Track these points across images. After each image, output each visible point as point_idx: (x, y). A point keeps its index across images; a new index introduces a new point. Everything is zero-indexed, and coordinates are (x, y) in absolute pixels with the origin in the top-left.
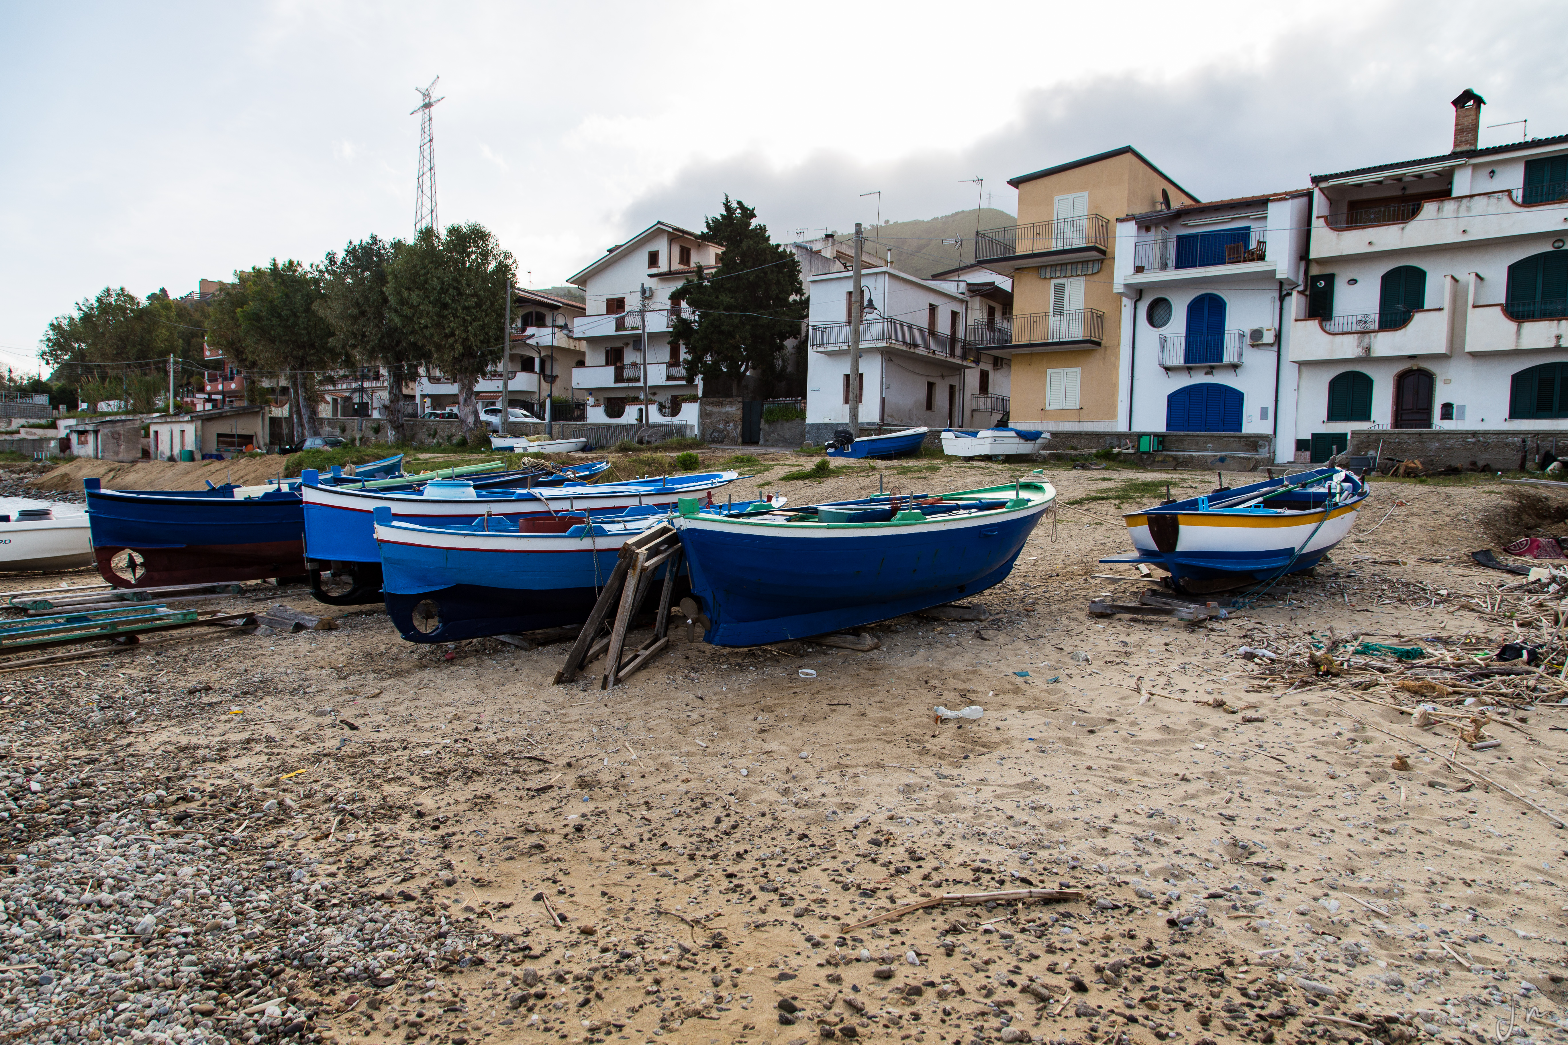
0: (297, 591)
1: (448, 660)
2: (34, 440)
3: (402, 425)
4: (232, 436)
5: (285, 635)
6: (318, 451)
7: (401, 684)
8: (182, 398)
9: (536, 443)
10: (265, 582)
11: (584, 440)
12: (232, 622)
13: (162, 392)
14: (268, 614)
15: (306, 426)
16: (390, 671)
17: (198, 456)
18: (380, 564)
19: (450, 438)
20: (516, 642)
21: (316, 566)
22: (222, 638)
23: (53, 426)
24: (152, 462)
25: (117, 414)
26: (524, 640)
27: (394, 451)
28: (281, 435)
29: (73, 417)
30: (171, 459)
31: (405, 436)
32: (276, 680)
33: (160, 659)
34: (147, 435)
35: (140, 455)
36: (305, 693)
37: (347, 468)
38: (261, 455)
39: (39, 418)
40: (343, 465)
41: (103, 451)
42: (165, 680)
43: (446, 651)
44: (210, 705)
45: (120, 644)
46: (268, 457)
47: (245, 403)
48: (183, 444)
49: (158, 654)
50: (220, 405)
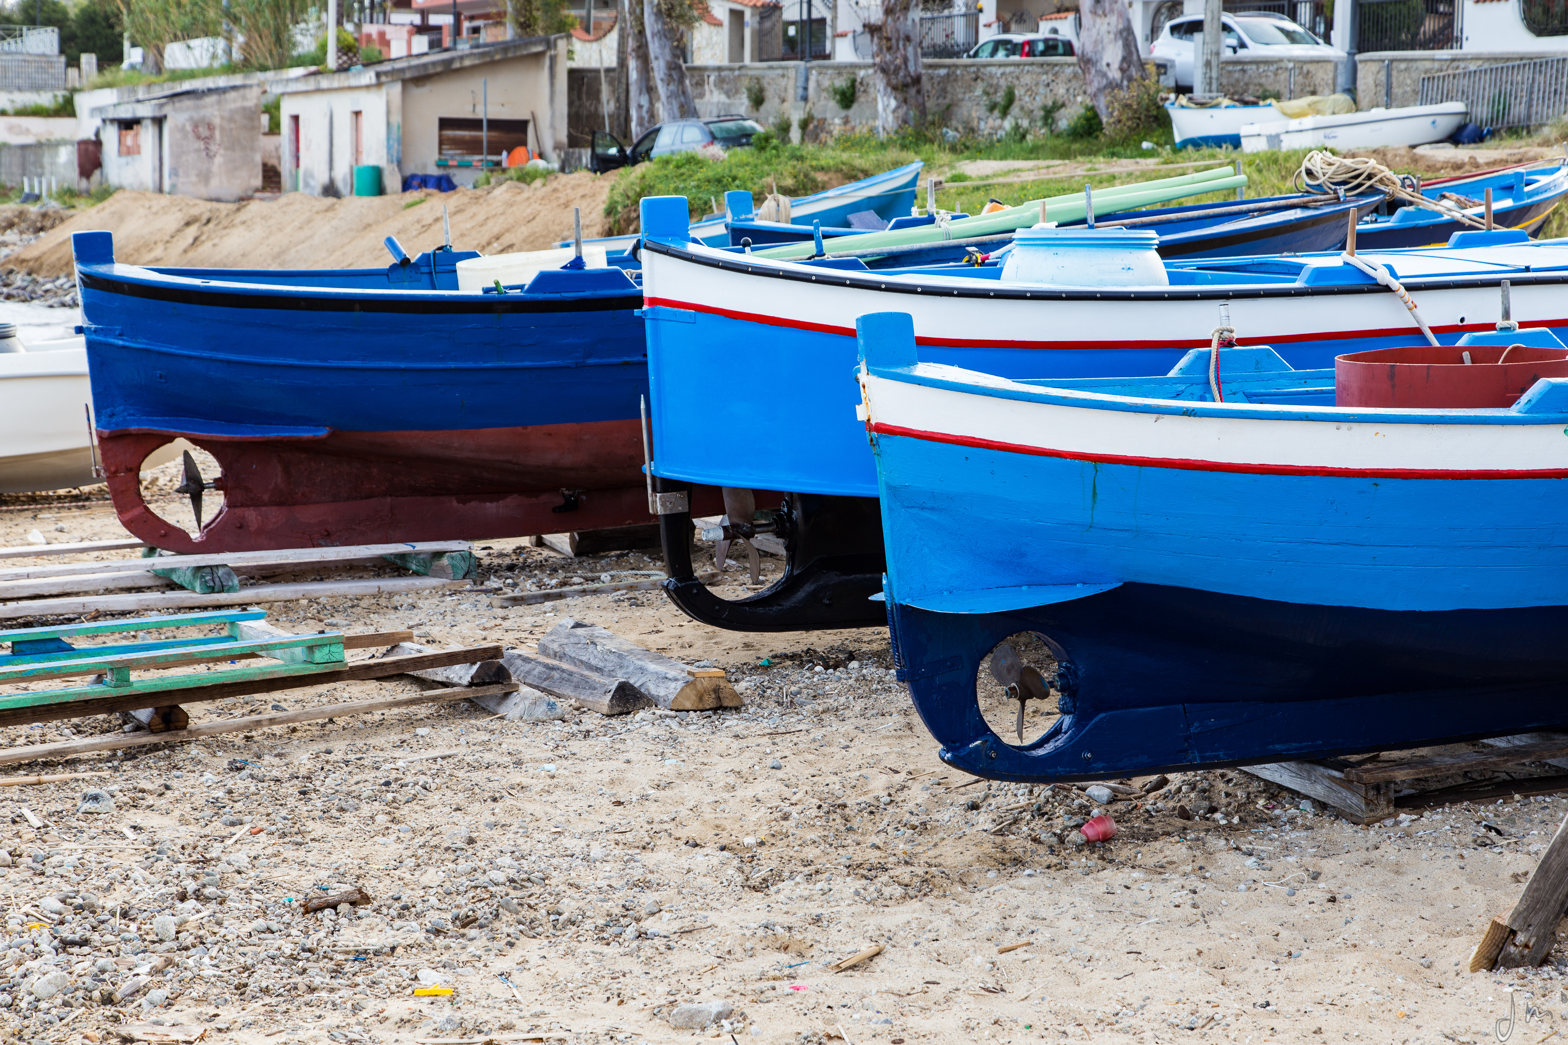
0: (627, 576)
1: (1090, 844)
2: (24, 147)
3: (917, 80)
4: (474, 124)
5: (590, 721)
6: (691, 160)
7: (943, 924)
8: (358, 26)
9: (1309, 122)
10: (540, 543)
11: (1458, 106)
12: (440, 674)
13: (312, 11)
14: (544, 650)
15: (662, 90)
16: (903, 873)
17: (393, 181)
18: (874, 502)
19: (1049, 113)
20: (1318, 791)
21: (678, 503)
22: (411, 722)
23: (66, 109)
24: (283, 199)
25: (207, 72)
26: (1347, 783)
27: (893, 154)
28: (596, 118)
29: (110, 85)
30: (330, 190)
31: (923, 112)
32: (557, 880)
33: (239, 782)
34: (274, 129)
35: (258, 182)
36: (641, 935)
37: (769, 204)
38: (547, 174)
39: (37, 88)
40: (759, 199)
41: (174, 172)
42: (241, 858)
43: (1085, 810)
44: (360, 955)
45: (138, 728)
46: (564, 178)
47: (508, 33)
48: (357, 151)
49: (236, 768)
50: (447, 42)
